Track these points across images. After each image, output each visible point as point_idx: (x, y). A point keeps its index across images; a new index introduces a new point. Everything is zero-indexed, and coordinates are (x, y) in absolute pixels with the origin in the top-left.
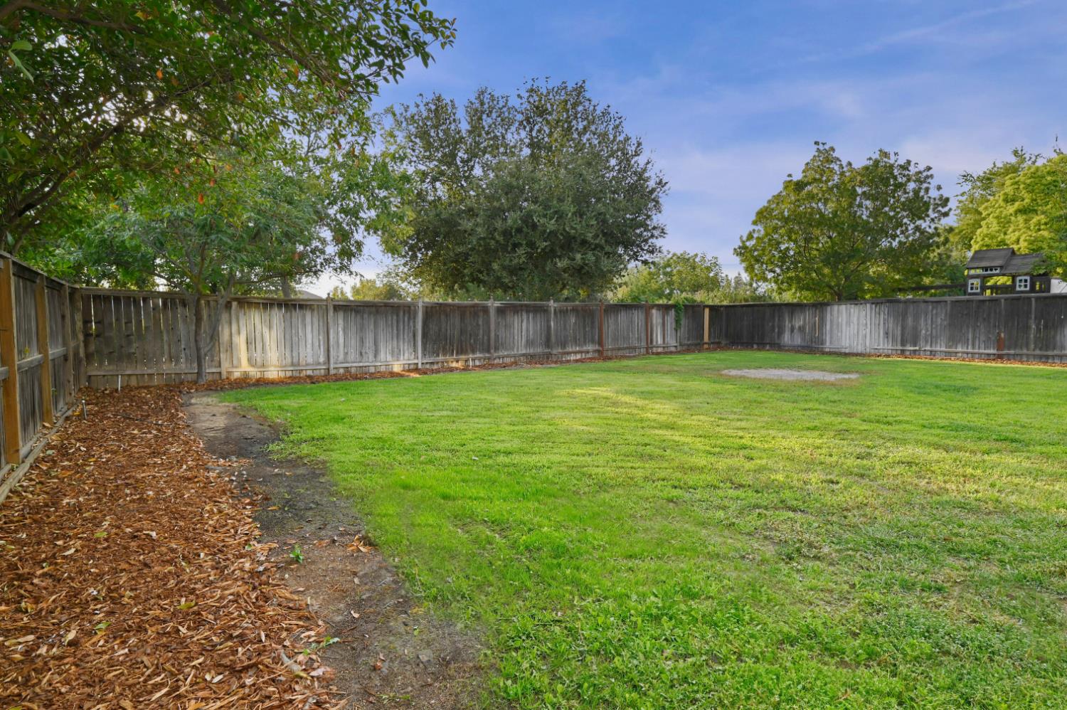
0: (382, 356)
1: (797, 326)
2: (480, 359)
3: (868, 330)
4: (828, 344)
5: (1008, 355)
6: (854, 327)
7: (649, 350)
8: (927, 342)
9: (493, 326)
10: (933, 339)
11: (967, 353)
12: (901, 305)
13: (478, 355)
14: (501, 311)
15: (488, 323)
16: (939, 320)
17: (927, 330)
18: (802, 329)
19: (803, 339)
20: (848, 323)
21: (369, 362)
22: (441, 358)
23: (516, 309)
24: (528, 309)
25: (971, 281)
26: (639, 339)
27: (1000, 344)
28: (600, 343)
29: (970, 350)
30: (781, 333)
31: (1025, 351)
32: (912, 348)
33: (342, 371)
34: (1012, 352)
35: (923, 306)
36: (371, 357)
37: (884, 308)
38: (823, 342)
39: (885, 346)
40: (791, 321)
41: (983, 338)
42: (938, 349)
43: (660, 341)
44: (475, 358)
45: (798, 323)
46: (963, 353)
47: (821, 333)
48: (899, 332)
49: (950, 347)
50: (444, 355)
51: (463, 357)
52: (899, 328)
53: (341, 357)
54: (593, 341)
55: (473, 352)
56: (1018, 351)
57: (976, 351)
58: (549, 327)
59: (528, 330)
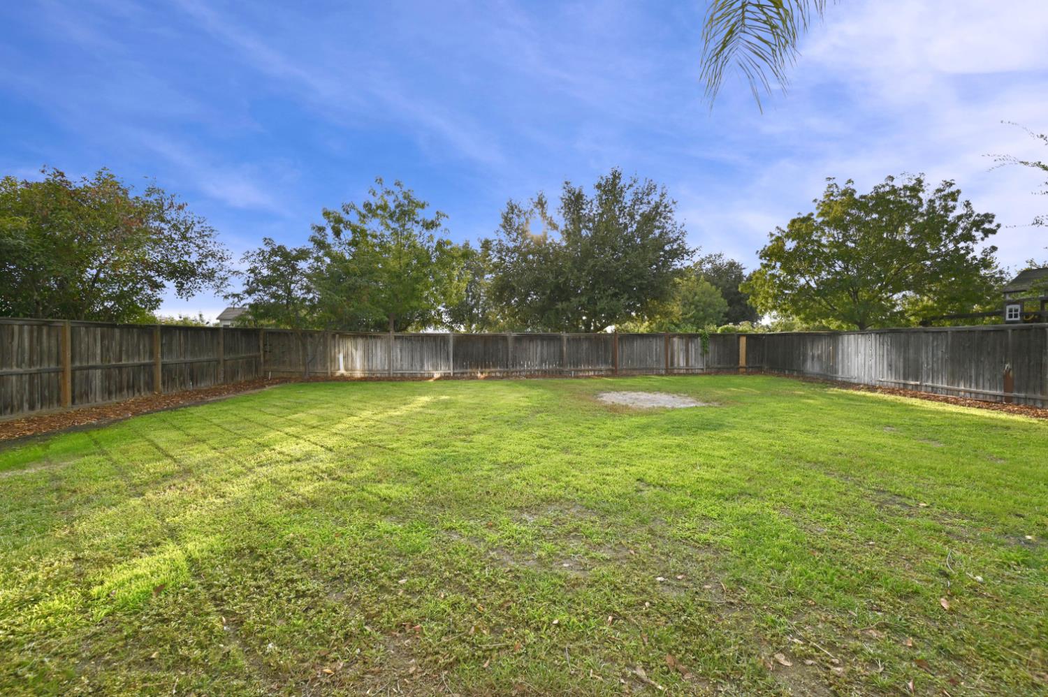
0: (426, 368)
1: (816, 355)
2: (500, 372)
3: (873, 361)
4: (840, 373)
5: (1019, 398)
6: (861, 357)
7: (670, 371)
8: (928, 377)
9: (511, 349)
10: (934, 374)
11: (971, 393)
12: (903, 335)
13: (499, 369)
14: (518, 339)
15: (507, 348)
16: (940, 353)
17: (928, 364)
18: (820, 357)
19: (821, 367)
20: (857, 353)
21: (417, 370)
22: (469, 370)
23: (531, 338)
24: (542, 338)
25: (1008, 308)
26: (658, 361)
27: (1007, 384)
28: (614, 363)
29: (973, 389)
30: (805, 361)
31: (1039, 396)
32: (912, 383)
33: (399, 375)
34: (1023, 395)
35: (923, 335)
36: (418, 368)
37: (887, 339)
38: (836, 372)
39: (889, 379)
40: (812, 350)
41: (987, 376)
42: (940, 385)
43: (682, 363)
44: (497, 371)
45: (817, 352)
46: (965, 392)
47: (835, 363)
48: (901, 365)
49: (953, 384)
50: (471, 367)
51: (488, 370)
52: (902, 360)
53: (399, 367)
54: (606, 362)
55: (494, 366)
56: (1030, 395)
57: (980, 390)
58: (561, 351)
59: (542, 353)
